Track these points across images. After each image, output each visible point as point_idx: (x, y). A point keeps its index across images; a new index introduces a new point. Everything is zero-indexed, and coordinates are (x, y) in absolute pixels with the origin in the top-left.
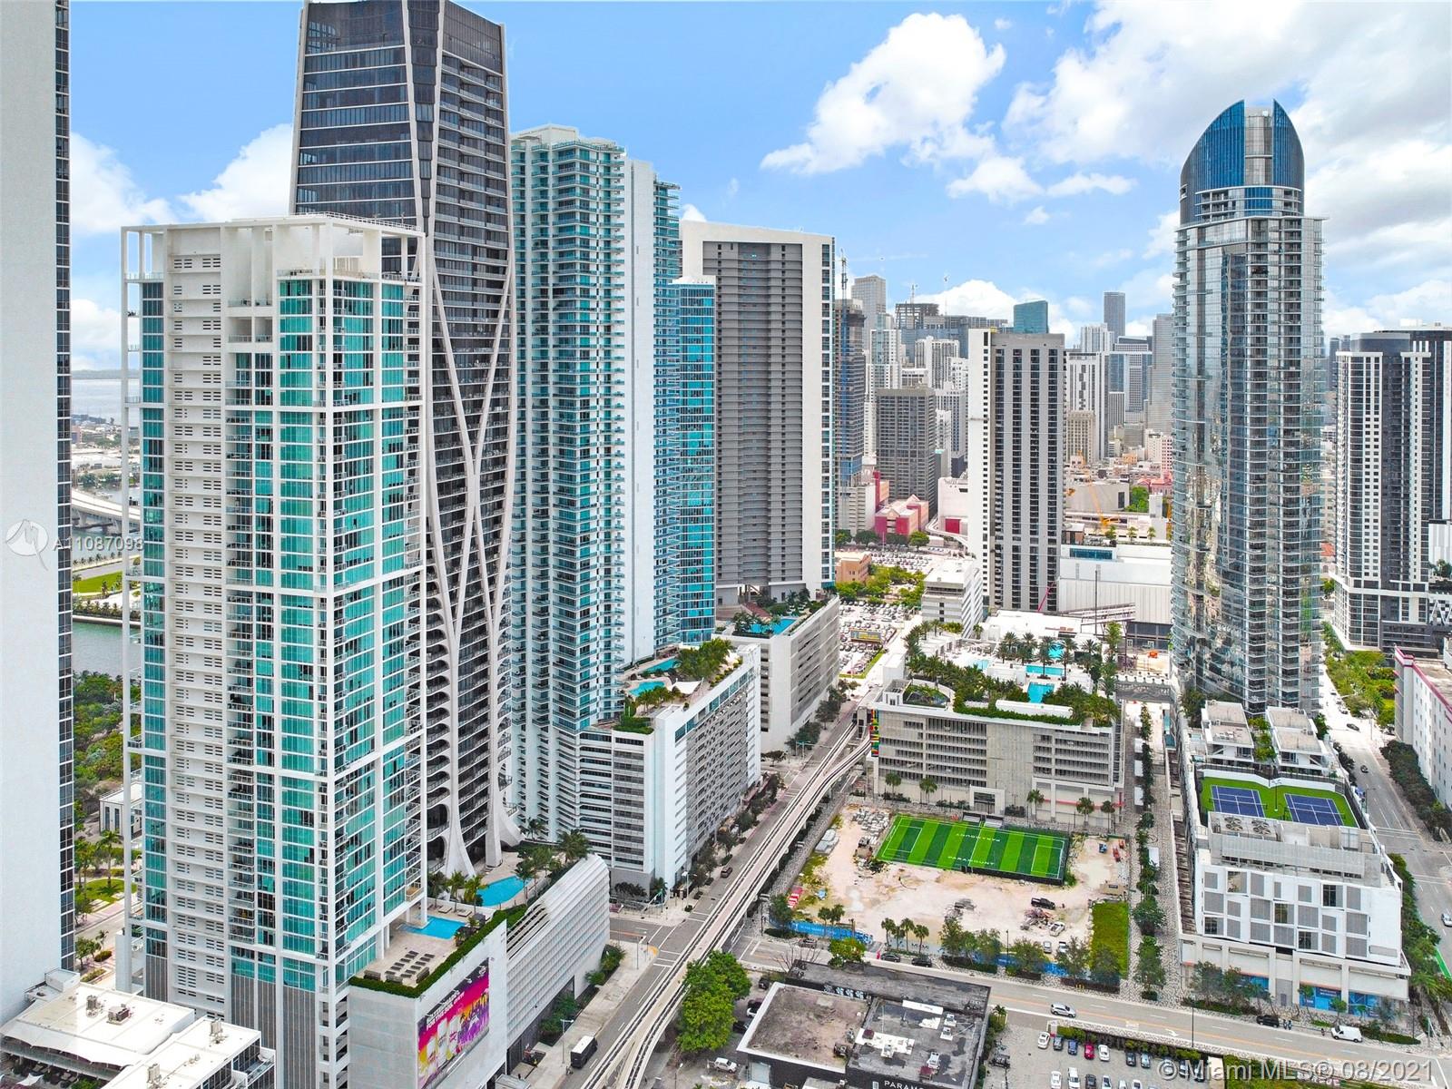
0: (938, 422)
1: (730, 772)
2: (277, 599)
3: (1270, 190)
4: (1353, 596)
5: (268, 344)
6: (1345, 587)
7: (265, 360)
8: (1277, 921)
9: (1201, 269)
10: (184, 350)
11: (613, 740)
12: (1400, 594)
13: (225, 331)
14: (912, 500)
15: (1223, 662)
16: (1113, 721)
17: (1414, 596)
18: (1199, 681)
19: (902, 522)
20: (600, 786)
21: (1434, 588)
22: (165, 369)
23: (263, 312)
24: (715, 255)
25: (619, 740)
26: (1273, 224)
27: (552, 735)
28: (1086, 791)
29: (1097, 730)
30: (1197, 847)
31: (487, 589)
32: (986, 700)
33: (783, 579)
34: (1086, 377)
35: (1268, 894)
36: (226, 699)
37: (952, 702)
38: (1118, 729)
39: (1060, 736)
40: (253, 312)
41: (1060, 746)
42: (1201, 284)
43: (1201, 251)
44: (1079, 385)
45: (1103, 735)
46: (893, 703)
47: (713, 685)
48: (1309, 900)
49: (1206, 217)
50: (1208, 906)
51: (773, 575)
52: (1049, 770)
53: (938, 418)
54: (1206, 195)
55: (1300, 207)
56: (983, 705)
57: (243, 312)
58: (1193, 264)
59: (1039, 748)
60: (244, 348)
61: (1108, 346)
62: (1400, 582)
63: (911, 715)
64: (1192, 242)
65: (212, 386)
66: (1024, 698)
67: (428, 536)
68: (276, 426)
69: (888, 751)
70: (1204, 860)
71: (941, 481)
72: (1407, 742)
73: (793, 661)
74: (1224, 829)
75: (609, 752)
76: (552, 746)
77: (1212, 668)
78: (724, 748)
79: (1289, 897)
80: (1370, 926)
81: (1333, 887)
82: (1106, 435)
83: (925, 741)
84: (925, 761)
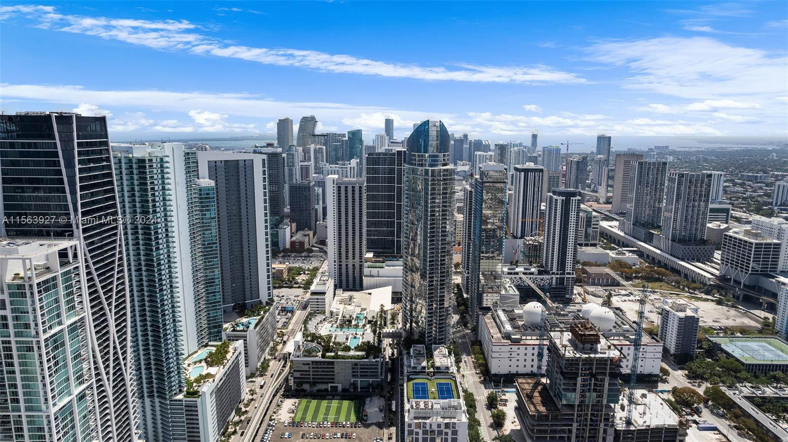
2: (24, 417)
3: (438, 155)
5: (4, 311)
7: (3, 318)
11: (184, 401)
14: (306, 230)
16: (380, 355)
19: (302, 244)
24: (214, 168)
27: (157, 400)
28: (371, 381)
29: (374, 360)
31: (122, 363)
32: (334, 352)
33: (252, 299)
35: (428, 428)
37: (321, 355)
39: (361, 363)
41: (361, 367)
45: (376, 362)
46: (297, 357)
47: (224, 366)
49: (415, 163)
50: (409, 434)
51: (247, 296)
52: (357, 376)
53: (316, 192)
56: (333, 354)
59: (354, 369)
61: (387, 145)
63: (305, 361)
67: (93, 355)
71: (318, 224)
72: (479, 339)
74: (414, 407)
79: (434, 427)
80: (459, 433)
81: (448, 423)
83: (311, 370)
84: (311, 377)
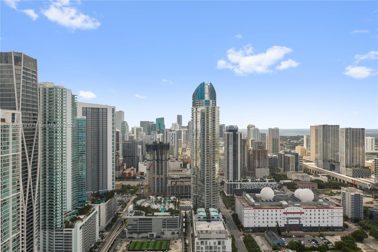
0: (138, 148)
1: (92, 236)
3: (210, 101)
4: (228, 184)
6: (226, 182)
8: (210, 249)
9: (196, 117)
11: (64, 231)
12: (236, 183)
14: (132, 168)
15: (201, 200)
16: (179, 214)
17: (239, 183)
18: (196, 204)
19: (130, 174)
20: (60, 243)
21: (243, 181)
24: (85, 111)
25: (65, 231)
26: (210, 108)
27: (47, 232)
28: (173, 230)
29: (175, 217)
30: (195, 237)
31: (33, 197)
32: (152, 213)
33: (103, 189)
34: (173, 136)
35: (208, 245)
37: (144, 214)
38: (180, 217)
39: (168, 219)
41: (168, 221)
42: (196, 120)
43: (196, 113)
44: (171, 138)
45: (177, 218)
46: (131, 216)
47: (88, 216)
48: (216, 244)
49: (197, 106)
50: (197, 249)
51: (100, 188)
52: (165, 227)
53: (138, 147)
54: (197, 101)
55: (215, 104)
58: (195, 116)
59: (163, 222)
61: (178, 128)
62: (236, 180)
63: (135, 218)
64: (195, 111)
66: (160, 212)
69: (130, 227)
70: (196, 240)
71: (139, 163)
72: (236, 213)
73: (106, 209)
74: (200, 233)
75: (63, 234)
76: (47, 234)
77: (199, 201)
78: (90, 230)
79: (212, 244)
80: (226, 248)
81: (220, 241)
82: (178, 150)
83: (138, 224)
84: (138, 228)
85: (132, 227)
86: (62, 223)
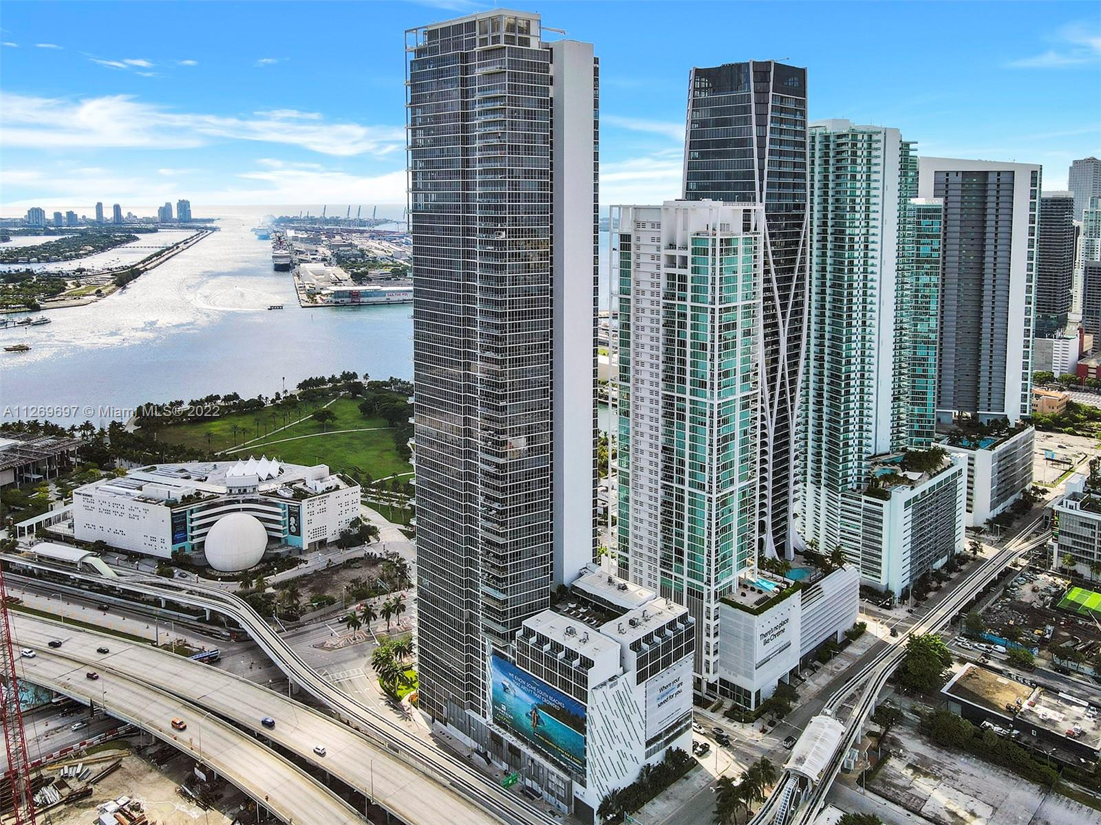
2: (688, 402)
5: (685, 270)
7: (683, 278)
10: (641, 269)
11: (863, 501)
13: (663, 261)
20: (853, 527)
22: (632, 278)
23: (683, 253)
24: (944, 183)
25: (866, 501)
27: (823, 492)
31: (789, 403)
33: (989, 410)
36: (660, 448)
40: (677, 253)
46: (1071, 507)
47: (931, 477)
57: (671, 252)
60: (672, 271)
65: (655, 289)
68: (689, 312)
69: (1068, 541)
73: (993, 469)
75: (860, 507)
76: (823, 498)
78: (938, 518)
84: (1096, 553)
85: (1074, 543)
86: (859, 479)
